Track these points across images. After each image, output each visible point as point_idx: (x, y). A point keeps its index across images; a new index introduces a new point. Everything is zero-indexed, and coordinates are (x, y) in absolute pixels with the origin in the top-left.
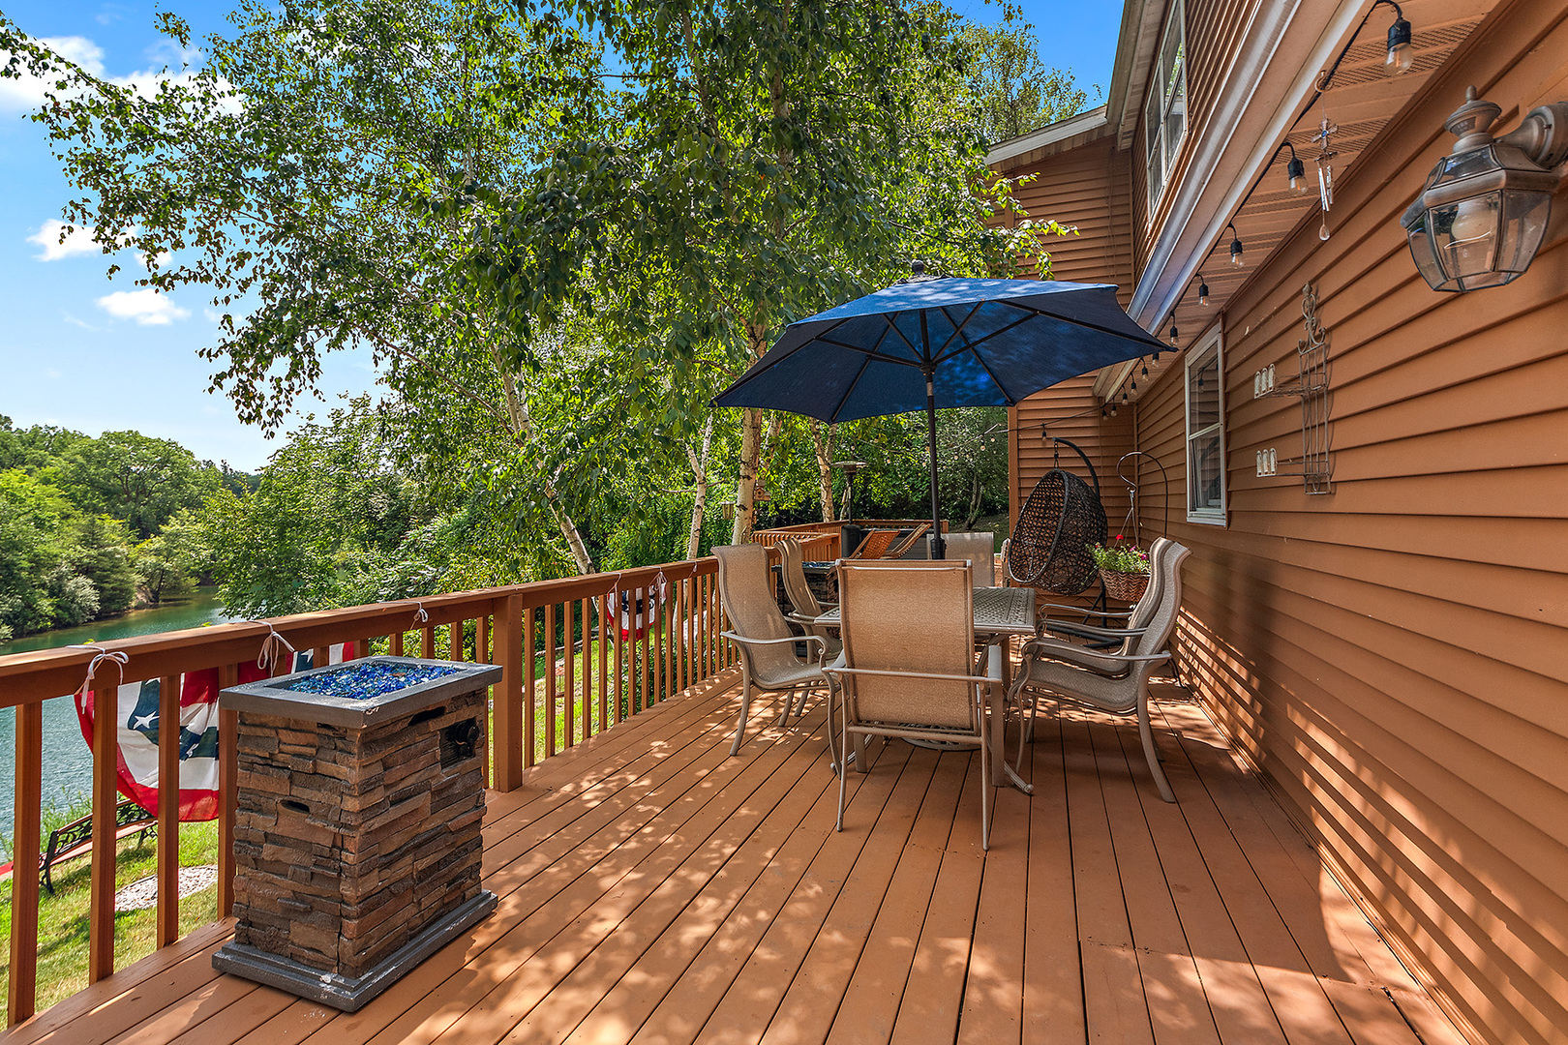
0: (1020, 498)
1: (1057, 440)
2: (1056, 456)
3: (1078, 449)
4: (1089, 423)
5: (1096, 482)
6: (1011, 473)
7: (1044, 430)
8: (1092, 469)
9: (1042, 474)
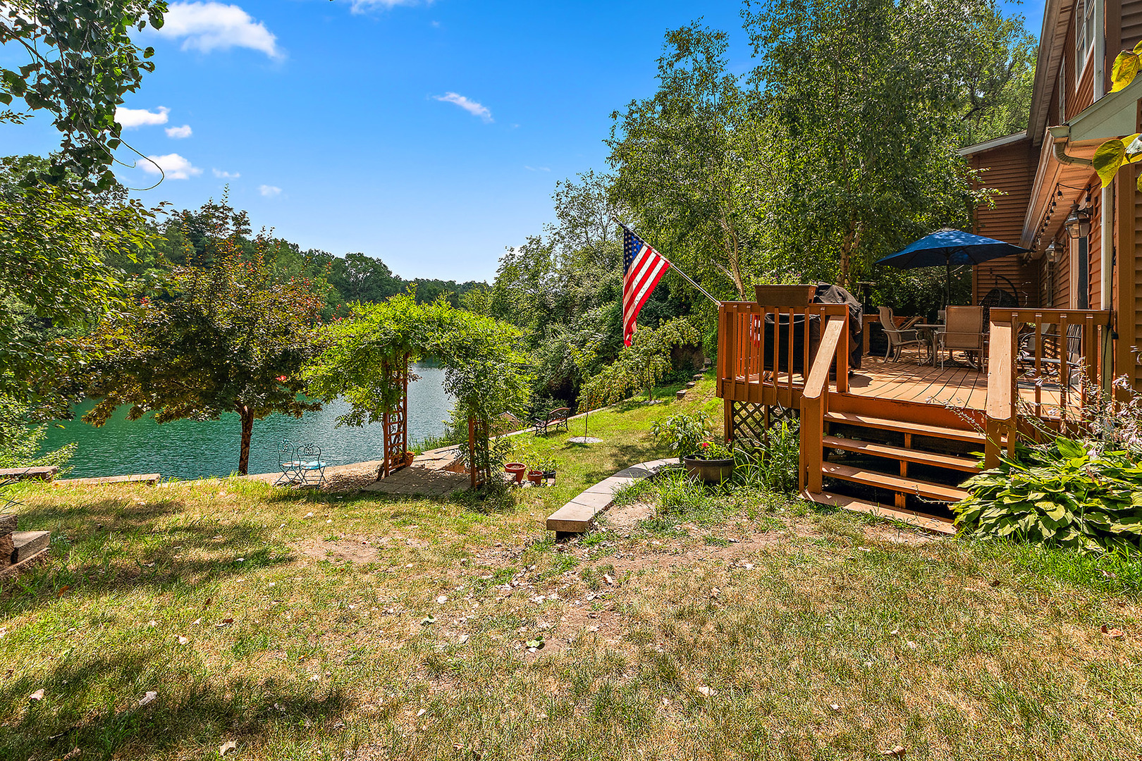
0: (978, 301)
1: (997, 276)
2: (996, 282)
3: (1007, 280)
4: (1015, 268)
5: (1017, 295)
6: (974, 289)
7: (991, 271)
8: (1015, 289)
9: (989, 291)
